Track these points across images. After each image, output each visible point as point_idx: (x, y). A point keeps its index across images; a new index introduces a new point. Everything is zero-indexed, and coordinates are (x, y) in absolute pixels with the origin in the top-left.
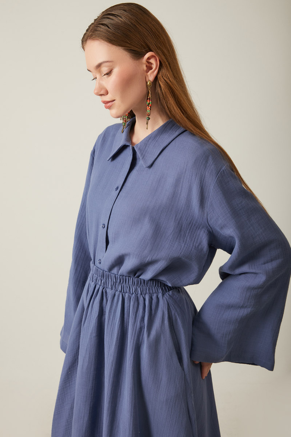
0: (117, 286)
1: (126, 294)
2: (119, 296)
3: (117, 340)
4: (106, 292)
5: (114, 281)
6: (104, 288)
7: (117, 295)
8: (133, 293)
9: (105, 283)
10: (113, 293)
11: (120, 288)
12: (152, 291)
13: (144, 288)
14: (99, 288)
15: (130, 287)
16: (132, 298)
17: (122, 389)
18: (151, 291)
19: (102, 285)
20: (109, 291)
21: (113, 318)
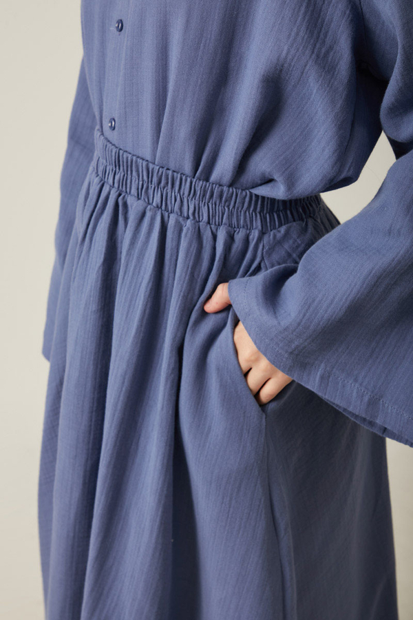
0: (151, 191)
1: (171, 216)
2: (153, 219)
3: (140, 326)
4: (125, 205)
5: (145, 178)
6: (120, 195)
7: (148, 214)
8: (188, 218)
9: (124, 182)
10: (141, 208)
11: (157, 199)
12: (238, 220)
13: (219, 209)
14: (109, 193)
15: (182, 202)
16: (185, 229)
17: (142, 439)
18: (234, 221)
19: (116, 185)
20: (131, 200)
21: (135, 269)
